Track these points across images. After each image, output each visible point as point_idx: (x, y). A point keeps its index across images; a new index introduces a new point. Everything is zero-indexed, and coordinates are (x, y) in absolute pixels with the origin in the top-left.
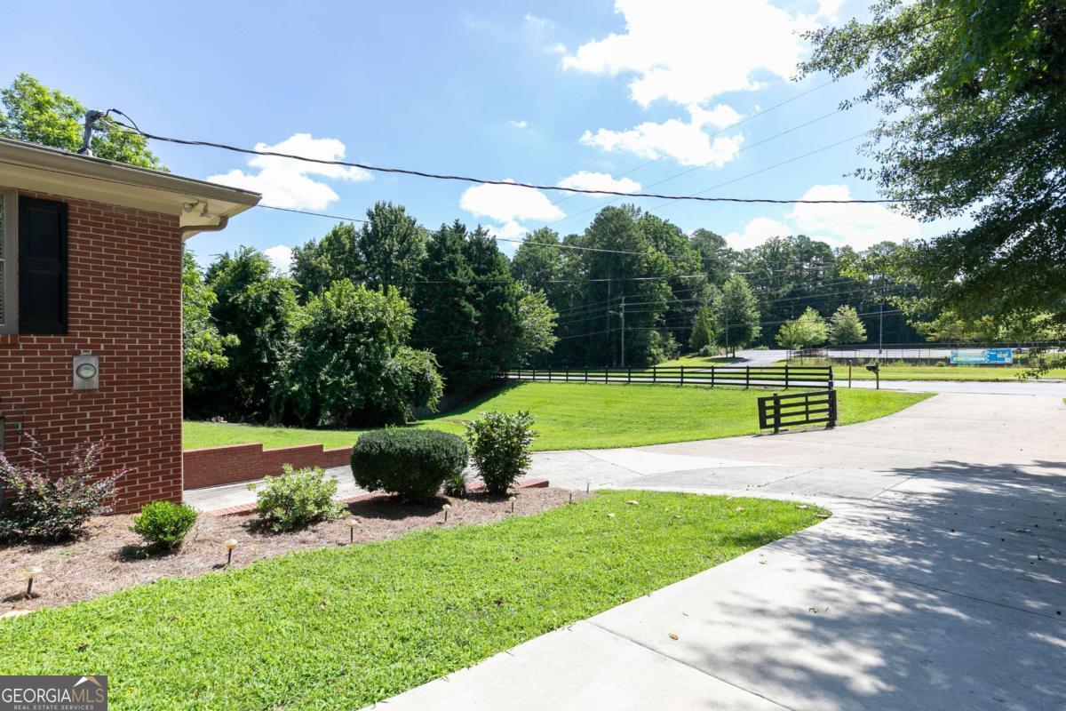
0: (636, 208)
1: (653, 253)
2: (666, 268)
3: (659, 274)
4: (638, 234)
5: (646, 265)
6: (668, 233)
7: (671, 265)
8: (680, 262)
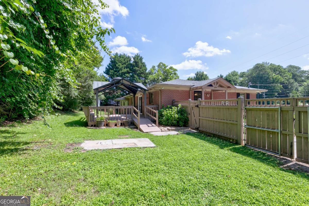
0: (267, 63)
1: (275, 76)
2: (280, 80)
3: (277, 82)
4: (269, 71)
5: (272, 79)
6: (280, 69)
7: (282, 79)
8: (284, 77)
